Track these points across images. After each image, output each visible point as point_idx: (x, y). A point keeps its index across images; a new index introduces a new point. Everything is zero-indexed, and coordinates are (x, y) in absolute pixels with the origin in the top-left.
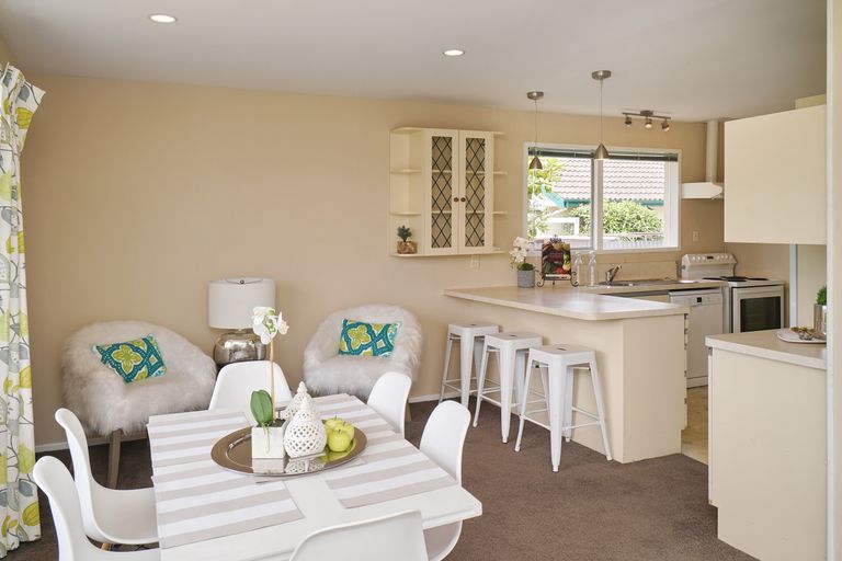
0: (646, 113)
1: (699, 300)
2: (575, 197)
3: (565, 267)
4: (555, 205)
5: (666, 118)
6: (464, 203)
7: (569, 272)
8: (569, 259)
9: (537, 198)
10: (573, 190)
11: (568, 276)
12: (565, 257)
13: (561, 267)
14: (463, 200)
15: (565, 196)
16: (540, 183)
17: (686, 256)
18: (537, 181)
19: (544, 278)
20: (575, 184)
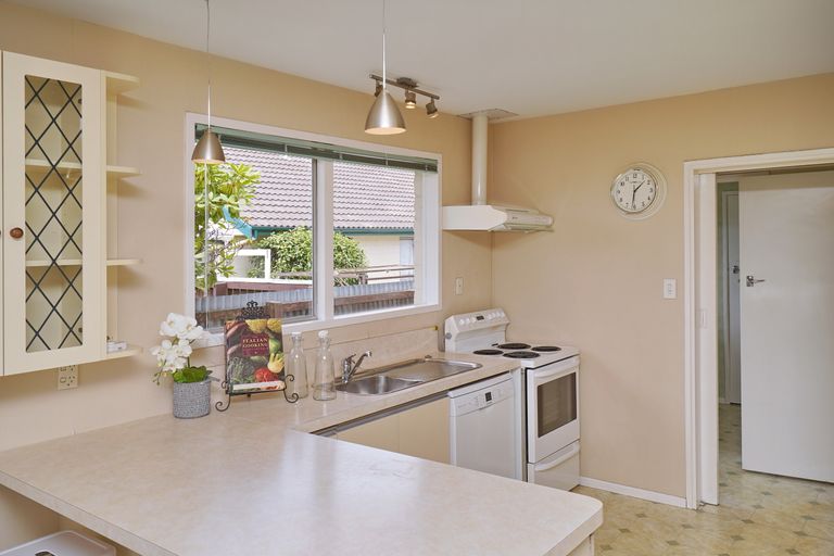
0: (406, 83)
1: (488, 397)
2: (266, 223)
3: (273, 366)
4: (241, 234)
5: (433, 97)
6: (22, 243)
7: (280, 376)
8: (280, 350)
9: (216, 226)
10: (262, 215)
11: (279, 384)
12: (272, 345)
13: (264, 366)
14: (17, 234)
15: (253, 223)
16: (221, 203)
17: (452, 318)
18: (217, 199)
19: (230, 393)
20: (265, 208)
